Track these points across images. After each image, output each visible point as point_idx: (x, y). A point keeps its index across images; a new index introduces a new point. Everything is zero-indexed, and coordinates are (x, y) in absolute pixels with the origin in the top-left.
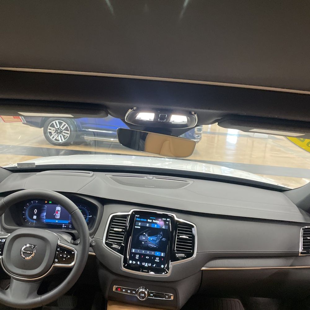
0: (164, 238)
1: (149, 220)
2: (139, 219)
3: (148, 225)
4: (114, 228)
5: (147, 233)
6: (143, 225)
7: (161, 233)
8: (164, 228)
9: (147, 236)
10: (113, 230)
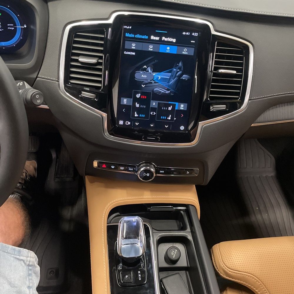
0: (186, 74)
1: (152, 37)
2: (132, 36)
3: (151, 48)
4: (78, 55)
5: (151, 64)
6: (142, 47)
7: (180, 64)
8: (186, 53)
9: (150, 71)
10: (77, 61)
